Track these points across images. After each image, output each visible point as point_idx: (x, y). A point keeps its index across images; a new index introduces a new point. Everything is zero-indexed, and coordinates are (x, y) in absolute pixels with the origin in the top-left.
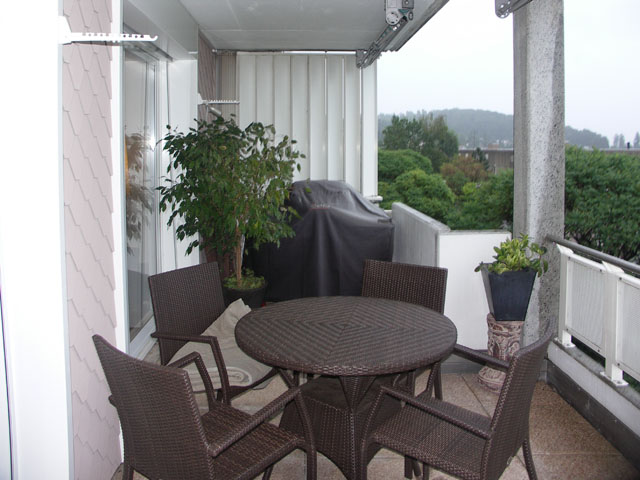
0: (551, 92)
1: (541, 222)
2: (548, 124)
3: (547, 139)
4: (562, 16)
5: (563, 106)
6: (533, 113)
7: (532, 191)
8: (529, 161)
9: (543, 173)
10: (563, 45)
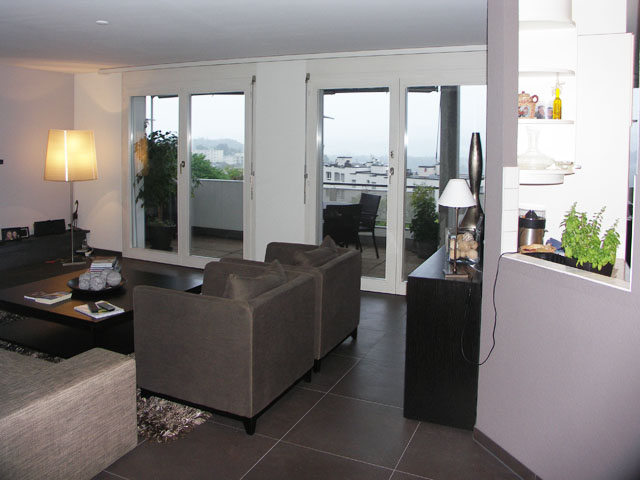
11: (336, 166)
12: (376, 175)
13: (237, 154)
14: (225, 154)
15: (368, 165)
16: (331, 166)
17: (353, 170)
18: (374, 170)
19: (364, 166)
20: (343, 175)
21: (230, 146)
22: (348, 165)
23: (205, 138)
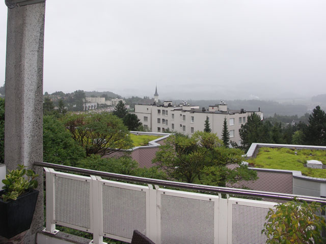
0: (36, 65)
1: (30, 154)
2: (34, 87)
3: (34, 97)
4: (44, 16)
5: (42, 75)
6: (25, 79)
7: (25, 133)
8: (23, 112)
9: (31, 120)
10: (44, 35)
11: (163, 106)
12: (185, 111)
13: (113, 100)
14: (106, 100)
15: (181, 105)
16: (160, 106)
17: (173, 109)
18: (185, 108)
19: (179, 106)
20: (167, 111)
21: (109, 96)
22: (170, 106)
23: (96, 91)
